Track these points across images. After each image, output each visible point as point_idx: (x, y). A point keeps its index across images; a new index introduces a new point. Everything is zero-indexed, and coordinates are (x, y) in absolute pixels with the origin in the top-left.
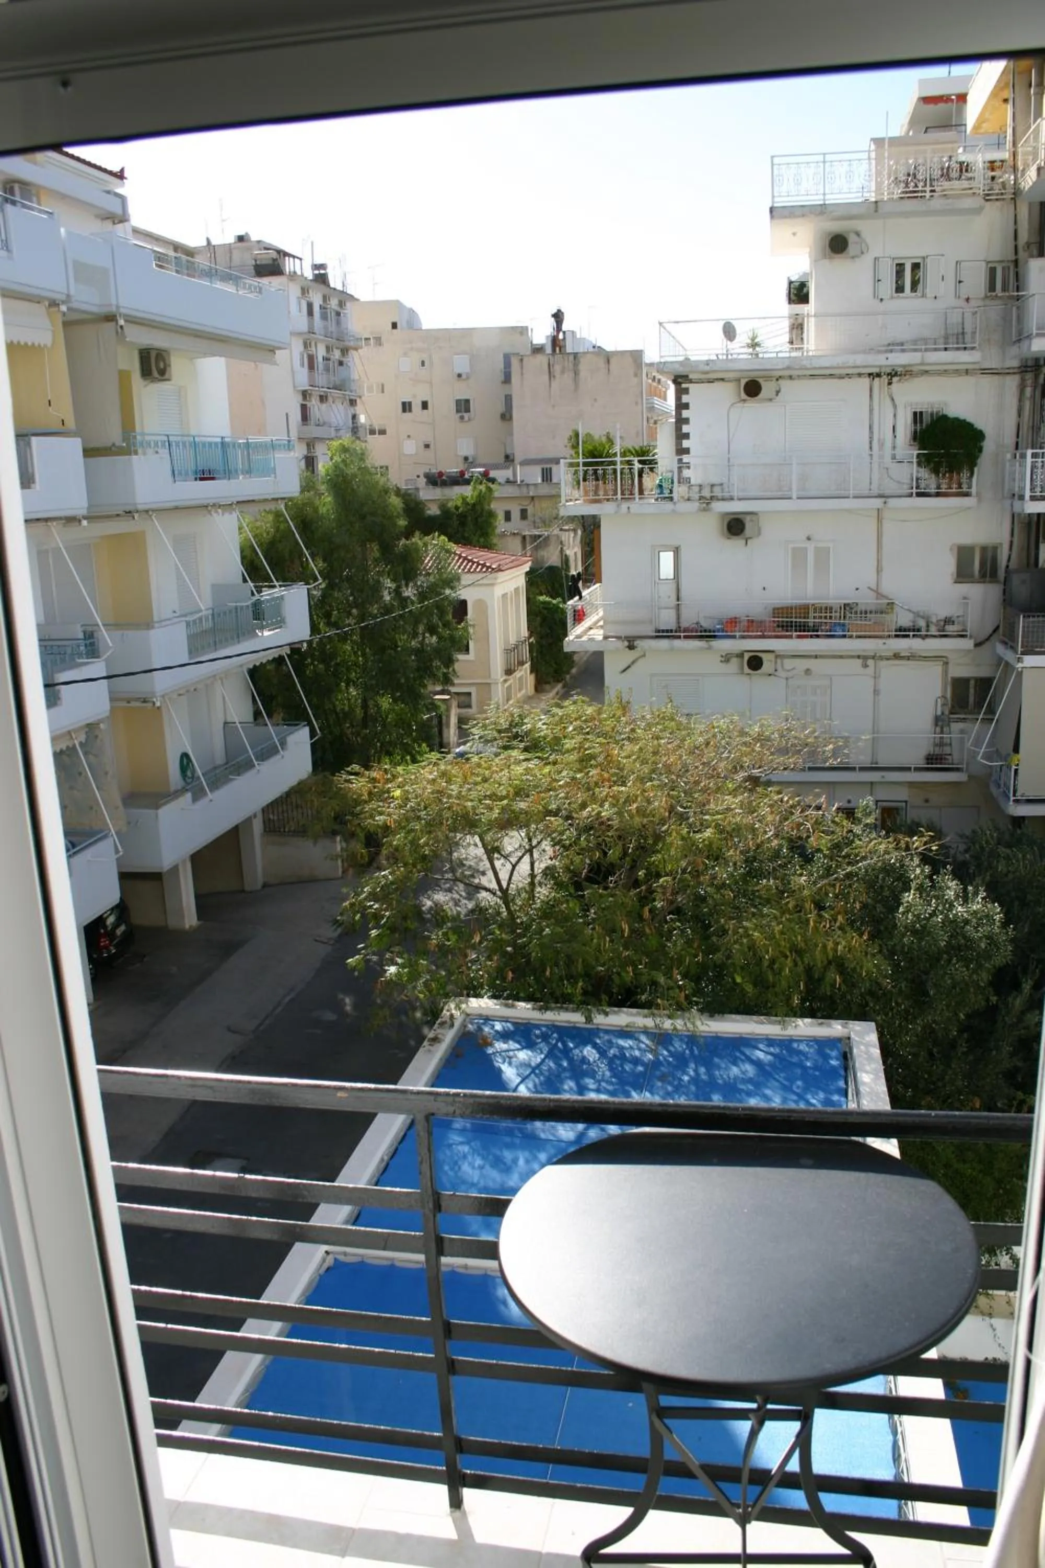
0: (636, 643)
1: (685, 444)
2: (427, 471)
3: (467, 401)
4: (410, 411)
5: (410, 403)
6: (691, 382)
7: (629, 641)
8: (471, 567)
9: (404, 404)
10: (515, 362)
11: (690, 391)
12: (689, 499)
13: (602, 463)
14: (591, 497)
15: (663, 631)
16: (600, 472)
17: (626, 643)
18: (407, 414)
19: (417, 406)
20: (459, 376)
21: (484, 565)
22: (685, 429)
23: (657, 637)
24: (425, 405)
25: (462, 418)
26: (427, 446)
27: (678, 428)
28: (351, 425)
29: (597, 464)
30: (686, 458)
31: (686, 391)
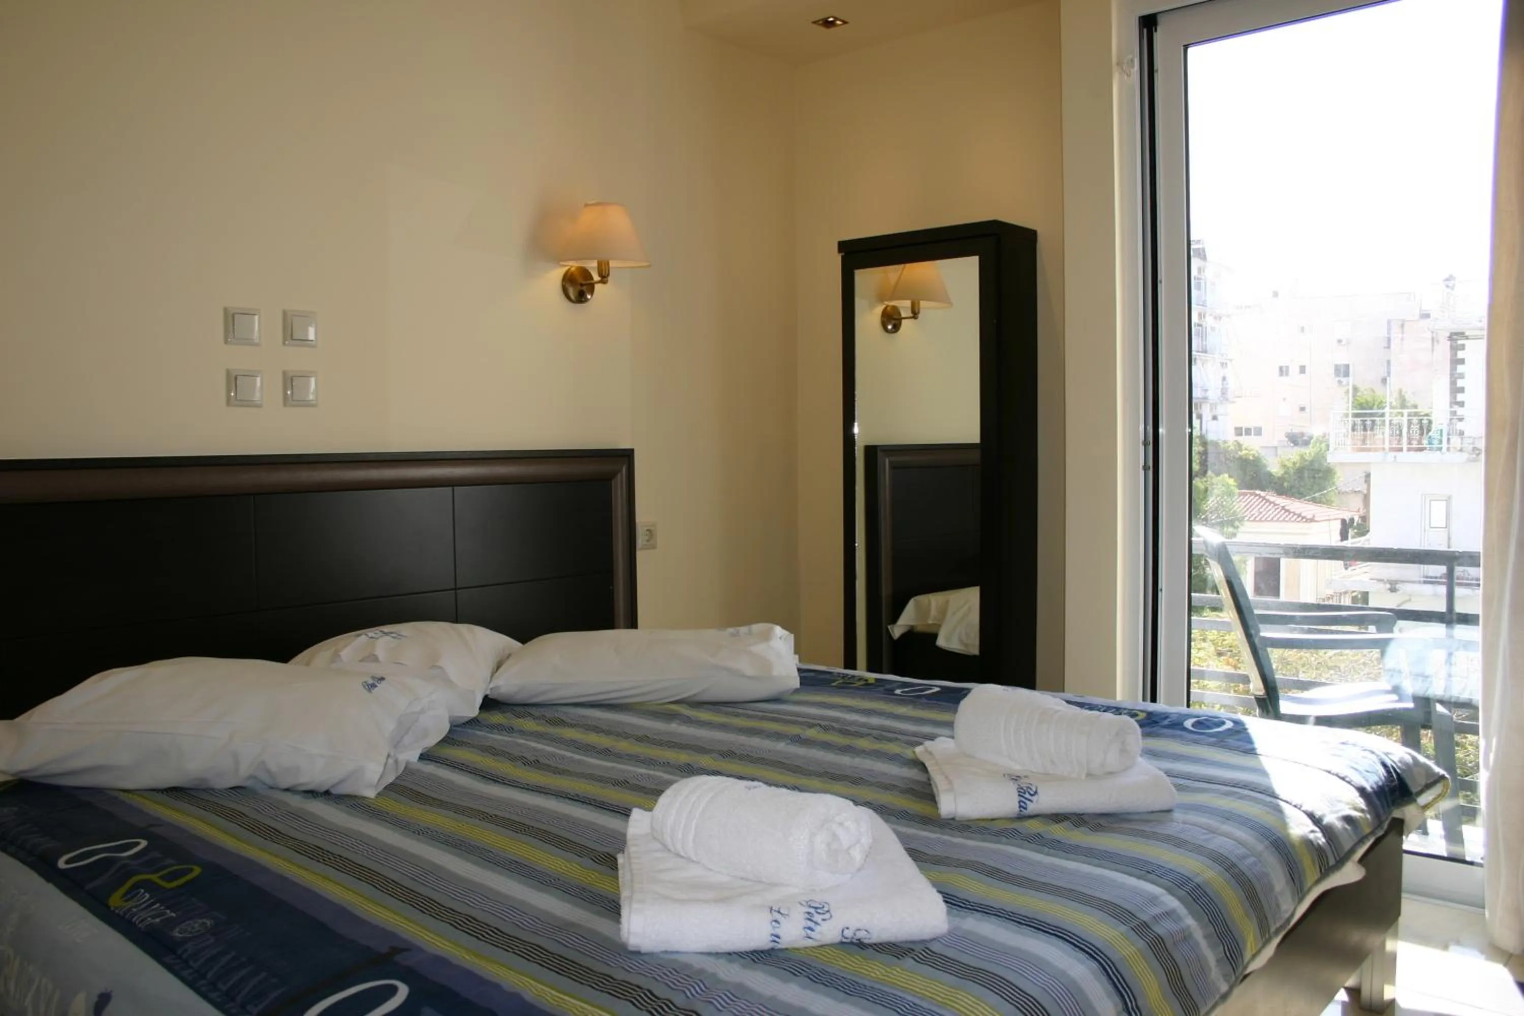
0: (1397, 586)
1: (1460, 397)
2: (1290, 431)
3: (1347, 366)
4: (1287, 374)
5: (1287, 367)
6: (1467, 338)
7: (1391, 584)
8: (1287, 516)
9: (1281, 369)
10: (1395, 329)
11: (1467, 347)
12: (1461, 450)
13: (1371, 415)
14: (1359, 446)
15: (1431, 577)
16: (1368, 423)
17: (1388, 586)
18: (1284, 378)
19: (1294, 370)
20: (1340, 341)
21: (1299, 515)
22: (1460, 383)
23: (1425, 582)
24: (1303, 370)
25: (1340, 382)
26: (1302, 409)
27: (1453, 383)
28: (1221, 386)
29: (1365, 415)
30: (1460, 411)
31: (1463, 347)
